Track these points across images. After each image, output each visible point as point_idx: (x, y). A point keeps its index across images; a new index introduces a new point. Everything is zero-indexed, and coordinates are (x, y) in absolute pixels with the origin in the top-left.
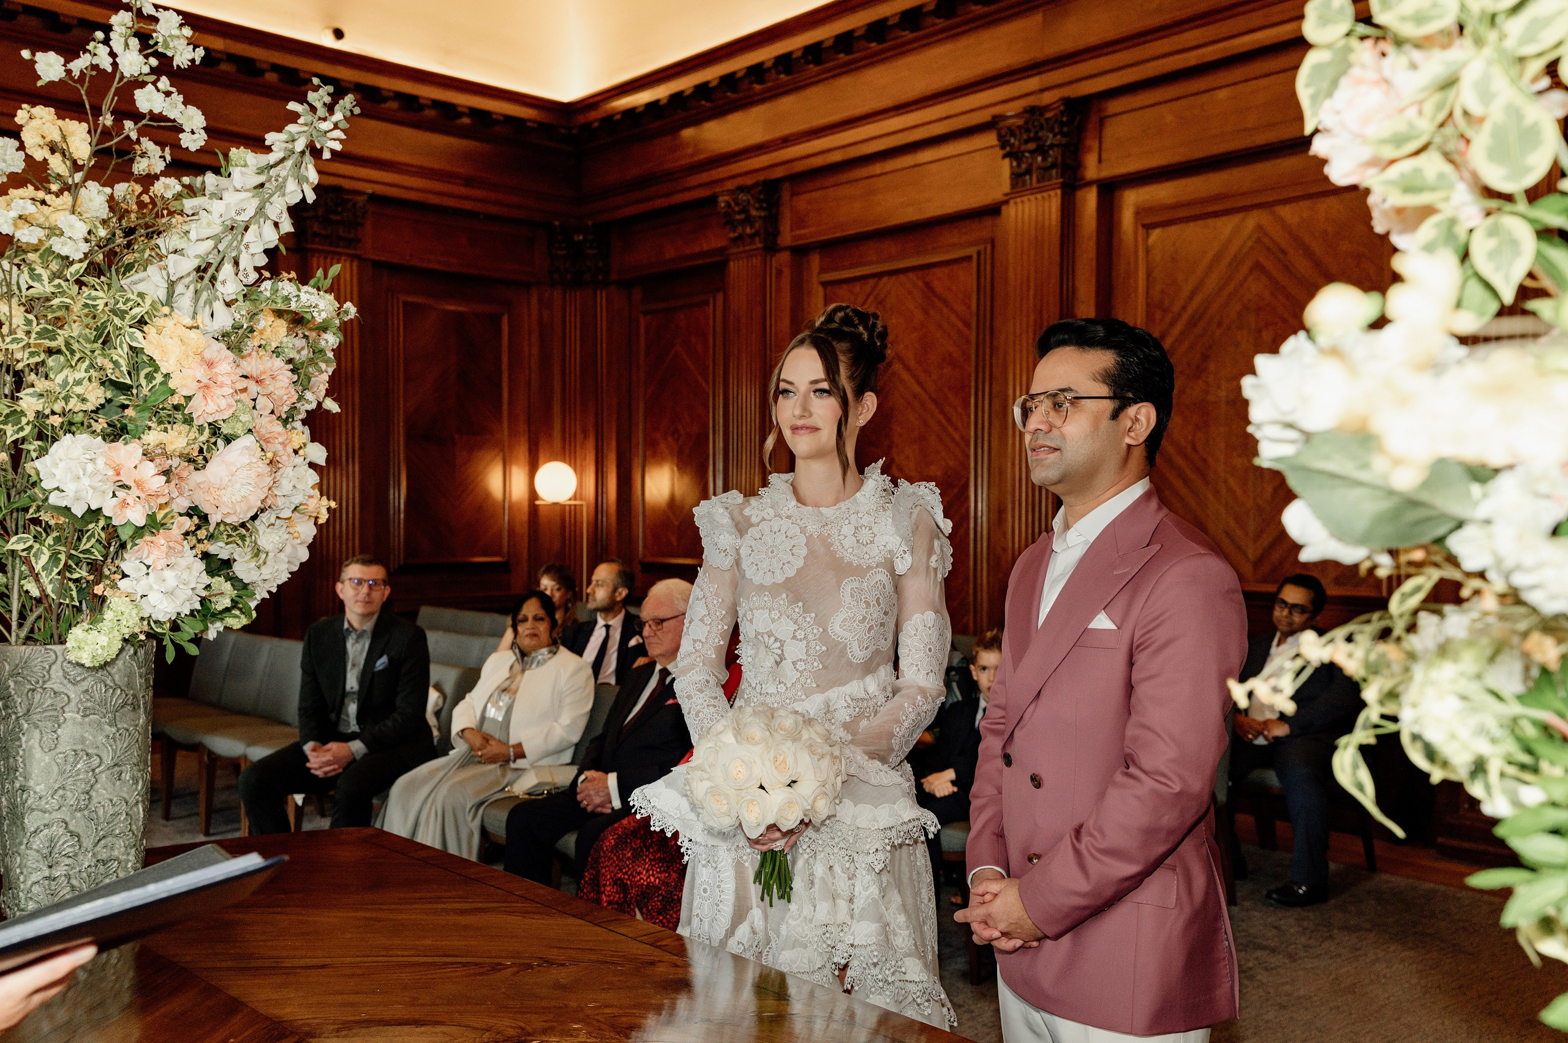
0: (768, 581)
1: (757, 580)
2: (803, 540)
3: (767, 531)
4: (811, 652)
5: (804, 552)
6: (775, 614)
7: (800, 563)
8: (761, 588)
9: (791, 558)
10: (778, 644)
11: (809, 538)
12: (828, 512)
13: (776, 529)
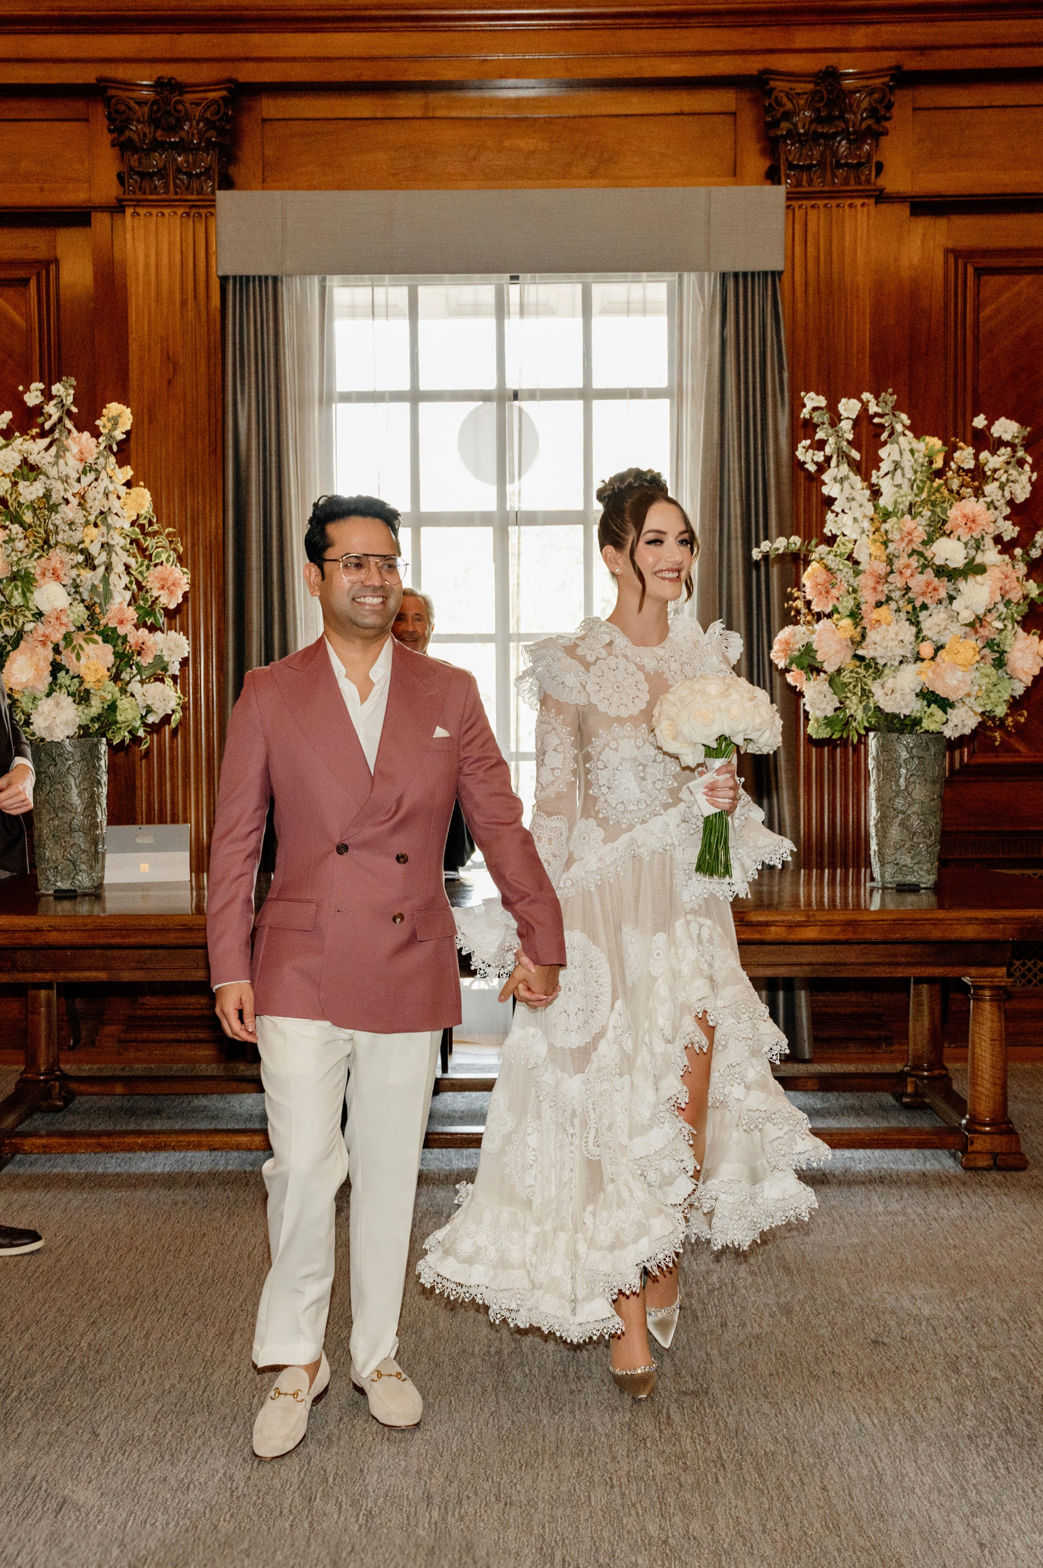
0: (624, 713)
1: (613, 713)
2: (641, 676)
3: (606, 670)
4: (668, 773)
5: (645, 686)
6: (640, 742)
7: (648, 697)
8: (620, 720)
9: (638, 693)
10: (641, 768)
11: (647, 675)
12: (659, 651)
13: (614, 667)
